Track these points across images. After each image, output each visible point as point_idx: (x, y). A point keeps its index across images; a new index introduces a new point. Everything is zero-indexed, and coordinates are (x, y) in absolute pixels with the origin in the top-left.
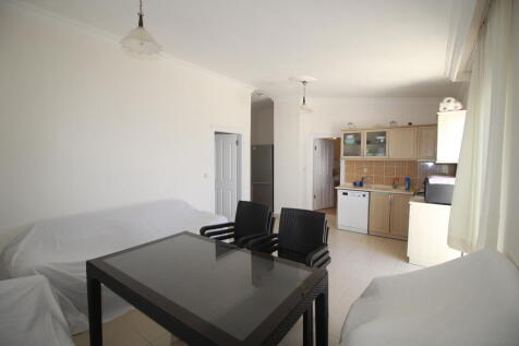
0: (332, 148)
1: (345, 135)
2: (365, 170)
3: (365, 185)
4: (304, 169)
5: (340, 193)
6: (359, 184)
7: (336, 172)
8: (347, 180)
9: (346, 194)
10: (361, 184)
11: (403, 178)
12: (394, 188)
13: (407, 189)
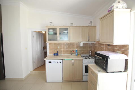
0: (42, 37)
1: (49, 29)
2: (59, 47)
3: (59, 55)
4: (26, 49)
5: (47, 62)
6: (56, 54)
7: (45, 48)
8: (50, 53)
9: (50, 62)
10: (57, 55)
11: (75, 50)
12: (72, 55)
13: (77, 55)
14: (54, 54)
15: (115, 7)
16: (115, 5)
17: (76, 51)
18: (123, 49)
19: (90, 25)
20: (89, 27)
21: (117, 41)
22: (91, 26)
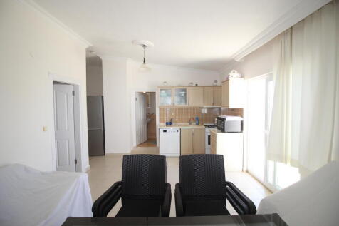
1: (160, 90)
2: (172, 114)
3: (173, 124)
5: (161, 131)
6: (169, 124)
8: (161, 121)
9: (165, 131)
10: (171, 124)
11: (194, 117)
12: (190, 124)
13: (198, 124)
14: (167, 124)
15: (230, 76)
16: (231, 74)
17: (197, 118)
18: (237, 112)
19: (215, 84)
20: (213, 86)
21: (233, 105)
22: (216, 86)
